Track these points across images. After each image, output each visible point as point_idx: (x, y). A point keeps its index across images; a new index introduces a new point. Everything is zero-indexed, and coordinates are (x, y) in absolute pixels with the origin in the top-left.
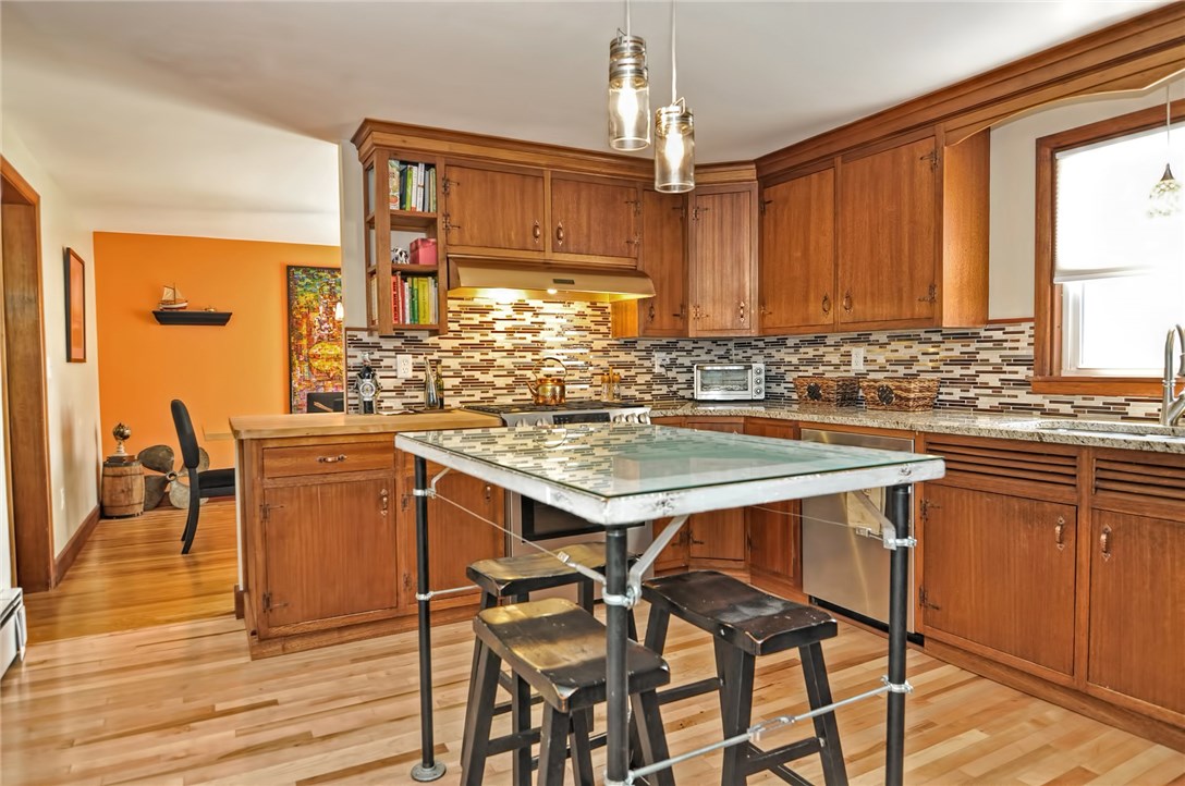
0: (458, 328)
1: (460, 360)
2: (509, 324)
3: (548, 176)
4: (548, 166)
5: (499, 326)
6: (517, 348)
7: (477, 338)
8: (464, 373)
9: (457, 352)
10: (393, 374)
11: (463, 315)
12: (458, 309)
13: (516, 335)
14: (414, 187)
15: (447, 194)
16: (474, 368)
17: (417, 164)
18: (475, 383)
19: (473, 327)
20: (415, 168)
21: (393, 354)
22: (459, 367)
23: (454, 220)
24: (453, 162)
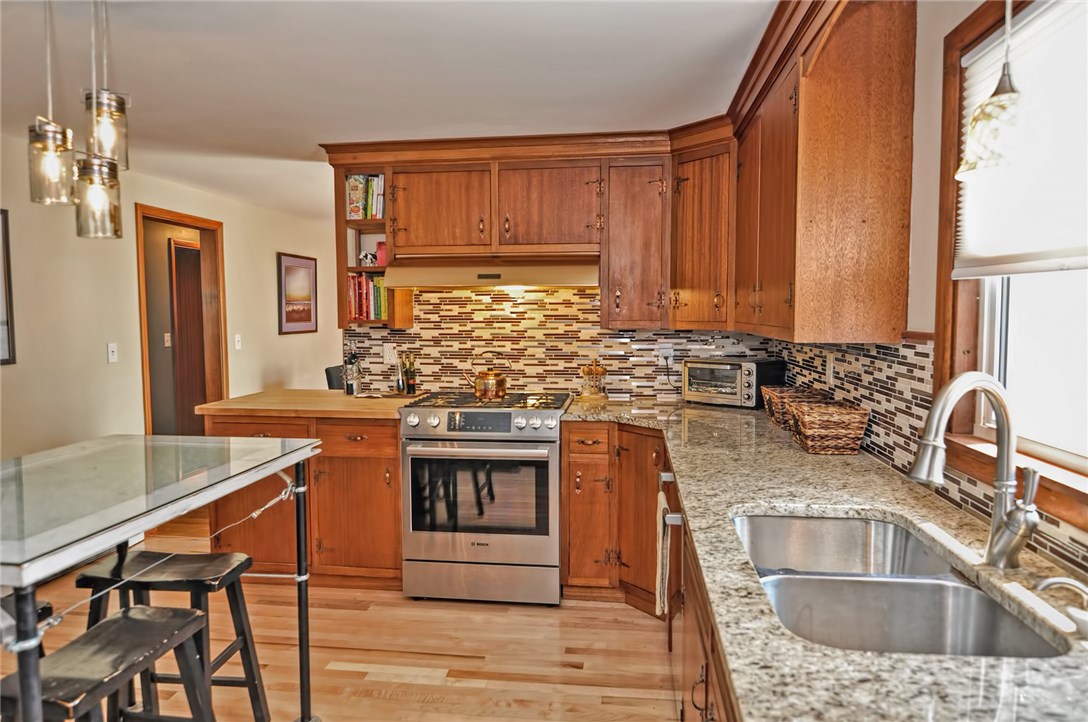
0: (438, 320)
1: (440, 349)
2: (488, 314)
3: (495, 167)
4: (494, 158)
5: (478, 316)
6: (495, 338)
7: (456, 328)
8: (444, 361)
9: (436, 342)
10: (380, 360)
11: (443, 307)
12: (438, 301)
13: (495, 325)
14: (375, 196)
15: (394, 200)
16: (453, 356)
17: (377, 176)
18: (455, 371)
19: (453, 319)
20: (376, 179)
21: (380, 342)
22: (439, 355)
23: (401, 224)
24: (398, 169)
